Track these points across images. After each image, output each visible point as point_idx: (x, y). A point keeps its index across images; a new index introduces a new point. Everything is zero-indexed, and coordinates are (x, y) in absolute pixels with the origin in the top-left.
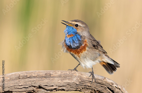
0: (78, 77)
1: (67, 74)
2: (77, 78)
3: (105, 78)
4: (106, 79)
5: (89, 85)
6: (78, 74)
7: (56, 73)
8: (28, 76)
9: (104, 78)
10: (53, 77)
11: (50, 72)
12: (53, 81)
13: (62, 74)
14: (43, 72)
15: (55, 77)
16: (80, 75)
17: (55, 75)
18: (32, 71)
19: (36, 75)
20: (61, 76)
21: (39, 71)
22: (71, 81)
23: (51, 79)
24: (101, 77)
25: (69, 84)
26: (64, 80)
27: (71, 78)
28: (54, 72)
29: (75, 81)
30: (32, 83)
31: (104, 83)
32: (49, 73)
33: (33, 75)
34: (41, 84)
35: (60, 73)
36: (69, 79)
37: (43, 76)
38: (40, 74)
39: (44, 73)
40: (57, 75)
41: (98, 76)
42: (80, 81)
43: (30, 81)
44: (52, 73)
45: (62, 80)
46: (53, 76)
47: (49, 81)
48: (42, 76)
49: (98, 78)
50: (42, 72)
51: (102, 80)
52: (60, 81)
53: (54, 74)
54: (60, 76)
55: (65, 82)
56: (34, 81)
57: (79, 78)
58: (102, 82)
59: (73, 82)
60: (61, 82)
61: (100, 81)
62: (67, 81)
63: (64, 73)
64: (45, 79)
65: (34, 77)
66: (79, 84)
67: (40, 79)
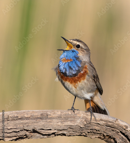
0: (83, 118)
1: (68, 114)
2: (82, 120)
3: (117, 120)
4: (119, 120)
5: (97, 128)
6: (82, 115)
7: (54, 113)
8: (19, 117)
9: (115, 120)
10: (51, 118)
11: (47, 112)
12: (51, 123)
13: (62, 114)
14: (38, 112)
15: (53, 118)
16: (85, 115)
17: (54, 116)
18: (24, 111)
19: (29, 116)
20: (61, 117)
21: (34, 111)
22: (74, 123)
23: (48, 121)
24: (111, 119)
25: (71, 127)
26: (64, 122)
27: (73, 120)
28: (53, 112)
29: (79, 123)
30: (24, 125)
31: (116, 126)
32: (45, 113)
33: (26, 116)
34: (36, 127)
35: (59, 113)
36: (71, 121)
37: (38, 117)
38: (35, 115)
39: (40, 114)
40: (56, 115)
41: (109, 117)
42: (85, 123)
43: (22, 123)
44: (49, 113)
45: (62, 122)
46: (50, 116)
47: (46, 123)
48: (36, 117)
49: (108, 120)
50: (36, 112)
51: (113, 122)
52: (59, 124)
53: (52, 115)
54: (59, 117)
55: (66, 124)
56: (27, 123)
57: (84, 120)
58: (114, 125)
59: (76, 124)
60: (61, 125)
61: (110, 124)
62: (69, 123)
63: (65, 113)
64: (40, 121)
65: (27, 118)
66: (83, 126)
67: (35, 121)
